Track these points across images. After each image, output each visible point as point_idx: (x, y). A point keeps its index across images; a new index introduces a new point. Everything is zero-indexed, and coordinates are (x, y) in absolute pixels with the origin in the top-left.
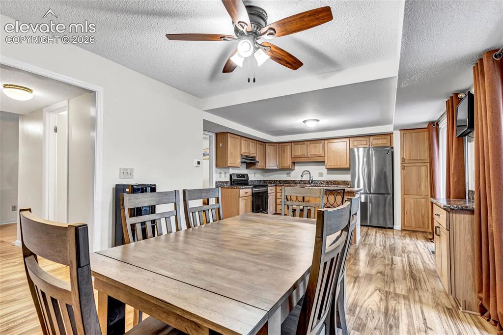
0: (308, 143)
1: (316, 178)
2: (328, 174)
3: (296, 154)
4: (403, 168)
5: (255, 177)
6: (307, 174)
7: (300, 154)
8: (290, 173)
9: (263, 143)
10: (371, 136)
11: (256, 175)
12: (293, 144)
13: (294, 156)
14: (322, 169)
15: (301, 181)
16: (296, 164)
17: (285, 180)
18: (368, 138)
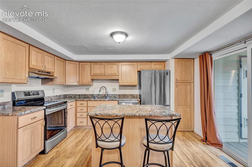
0: (106, 64)
1: (110, 92)
2: (120, 89)
3: (95, 72)
4: (176, 86)
5: (54, 92)
6: (103, 89)
7: (98, 73)
8: (89, 88)
9: (64, 60)
10: (152, 62)
11: (55, 91)
12: (92, 63)
14: (116, 85)
15: (99, 95)
16: (94, 81)
17: (84, 95)
18: (150, 63)
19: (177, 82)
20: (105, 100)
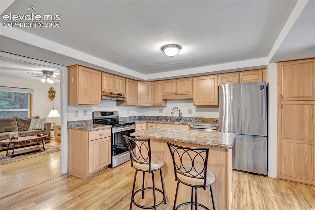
0: (178, 81)
1: (185, 114)
2: (197, 111)
3: (167, 92)
4: (280, 107)
5: (128, 113)
6: (177, 111)
7: (170, 92)
8: (162, 110)
9: (136, 81)
10: (240, 72)
11: (130, 112)
12: (163, 82)
13: (165, 93)
14: (191, 106)
15: (172, 117)
16: (167, 101)
17: (158, 117)
18: (237, 74)
19: (281, 99)
20: (174, 124)
